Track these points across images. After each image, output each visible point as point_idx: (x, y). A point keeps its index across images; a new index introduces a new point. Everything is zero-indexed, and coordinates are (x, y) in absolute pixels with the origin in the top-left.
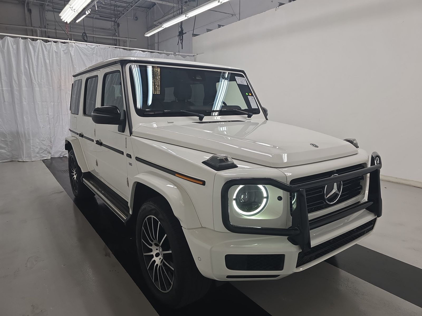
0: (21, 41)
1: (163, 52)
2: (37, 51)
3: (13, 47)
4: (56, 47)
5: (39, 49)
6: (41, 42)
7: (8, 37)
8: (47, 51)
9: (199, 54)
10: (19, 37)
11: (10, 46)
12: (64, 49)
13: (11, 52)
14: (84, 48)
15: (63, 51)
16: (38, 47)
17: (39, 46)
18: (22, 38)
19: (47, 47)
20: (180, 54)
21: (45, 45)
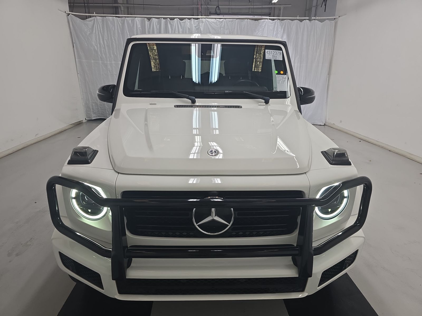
0: (163, 21)
1: (296, 18)
2: (174, 29)
3: (156, 27)
4: (190, 24)
5: (175, 27)
6: (177, 20)
7: (154, 19)
8: (182, 28)
9: (342, 16)
10: (162, 17)
11: (154, 27)
12: (196, 25)
13: (155, 31)
14: (213, 22)
15: (195, 27)
16: (175, 26)
17: (176, 24)
18: (164, 18)
19: (182, 25)
20: (317, 18)
21: (180, 23)
